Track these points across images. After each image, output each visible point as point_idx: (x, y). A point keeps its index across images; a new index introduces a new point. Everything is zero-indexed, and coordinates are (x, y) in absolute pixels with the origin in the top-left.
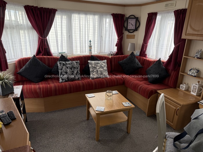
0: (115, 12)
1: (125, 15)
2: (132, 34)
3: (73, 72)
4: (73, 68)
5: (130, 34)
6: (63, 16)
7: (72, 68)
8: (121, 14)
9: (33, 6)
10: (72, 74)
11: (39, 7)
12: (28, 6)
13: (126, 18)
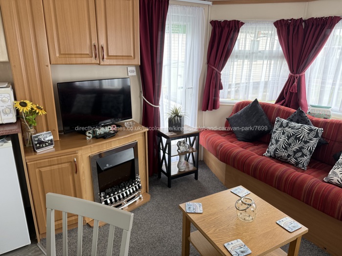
3: (290, 145)
4: (293, 138)
7: (291, 136)
9: (292, 19)
10: (286, 149)
12: (281, 21)
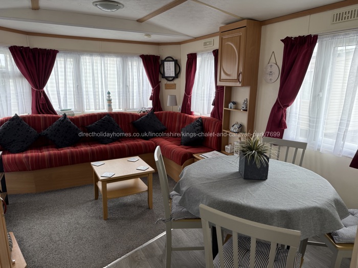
0: (145, 53)
1: (159, 57)
2: (172, 82)
5: (169, 82)
6: (68, 60)
8: (154, 56)
9: (22, 47)
11: (31, 47)
12: (15, 47)
13: (162, 60)
